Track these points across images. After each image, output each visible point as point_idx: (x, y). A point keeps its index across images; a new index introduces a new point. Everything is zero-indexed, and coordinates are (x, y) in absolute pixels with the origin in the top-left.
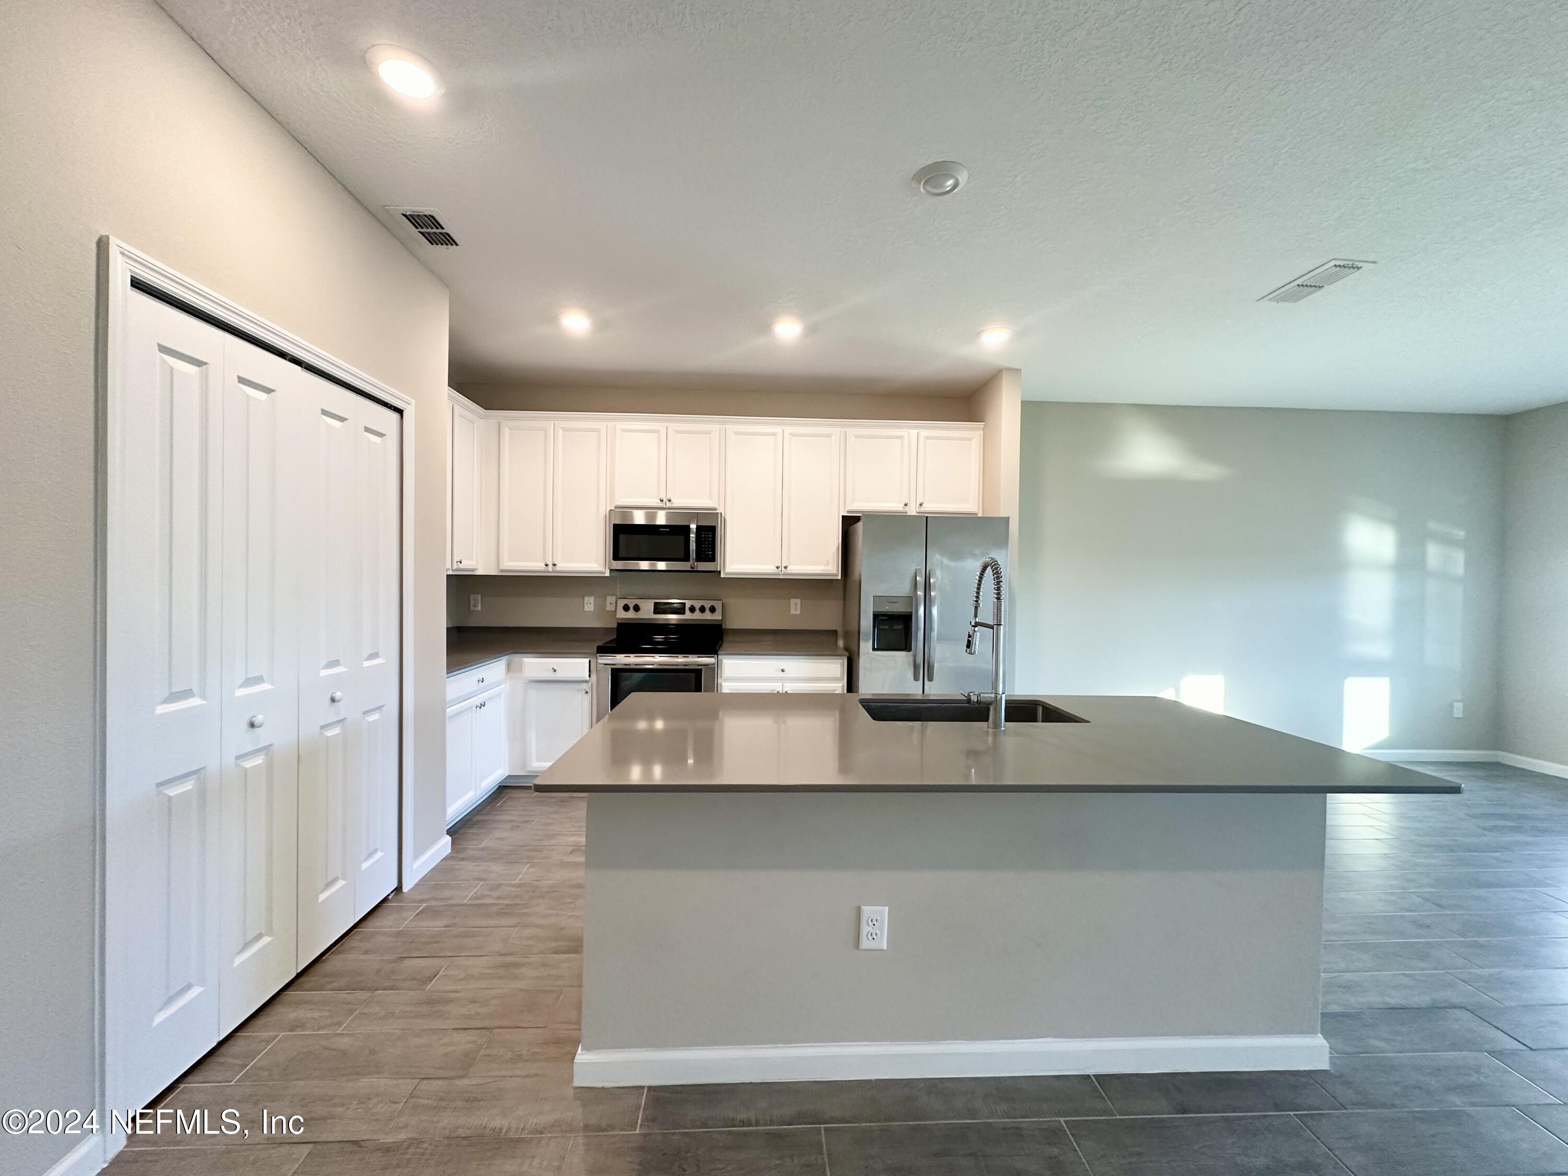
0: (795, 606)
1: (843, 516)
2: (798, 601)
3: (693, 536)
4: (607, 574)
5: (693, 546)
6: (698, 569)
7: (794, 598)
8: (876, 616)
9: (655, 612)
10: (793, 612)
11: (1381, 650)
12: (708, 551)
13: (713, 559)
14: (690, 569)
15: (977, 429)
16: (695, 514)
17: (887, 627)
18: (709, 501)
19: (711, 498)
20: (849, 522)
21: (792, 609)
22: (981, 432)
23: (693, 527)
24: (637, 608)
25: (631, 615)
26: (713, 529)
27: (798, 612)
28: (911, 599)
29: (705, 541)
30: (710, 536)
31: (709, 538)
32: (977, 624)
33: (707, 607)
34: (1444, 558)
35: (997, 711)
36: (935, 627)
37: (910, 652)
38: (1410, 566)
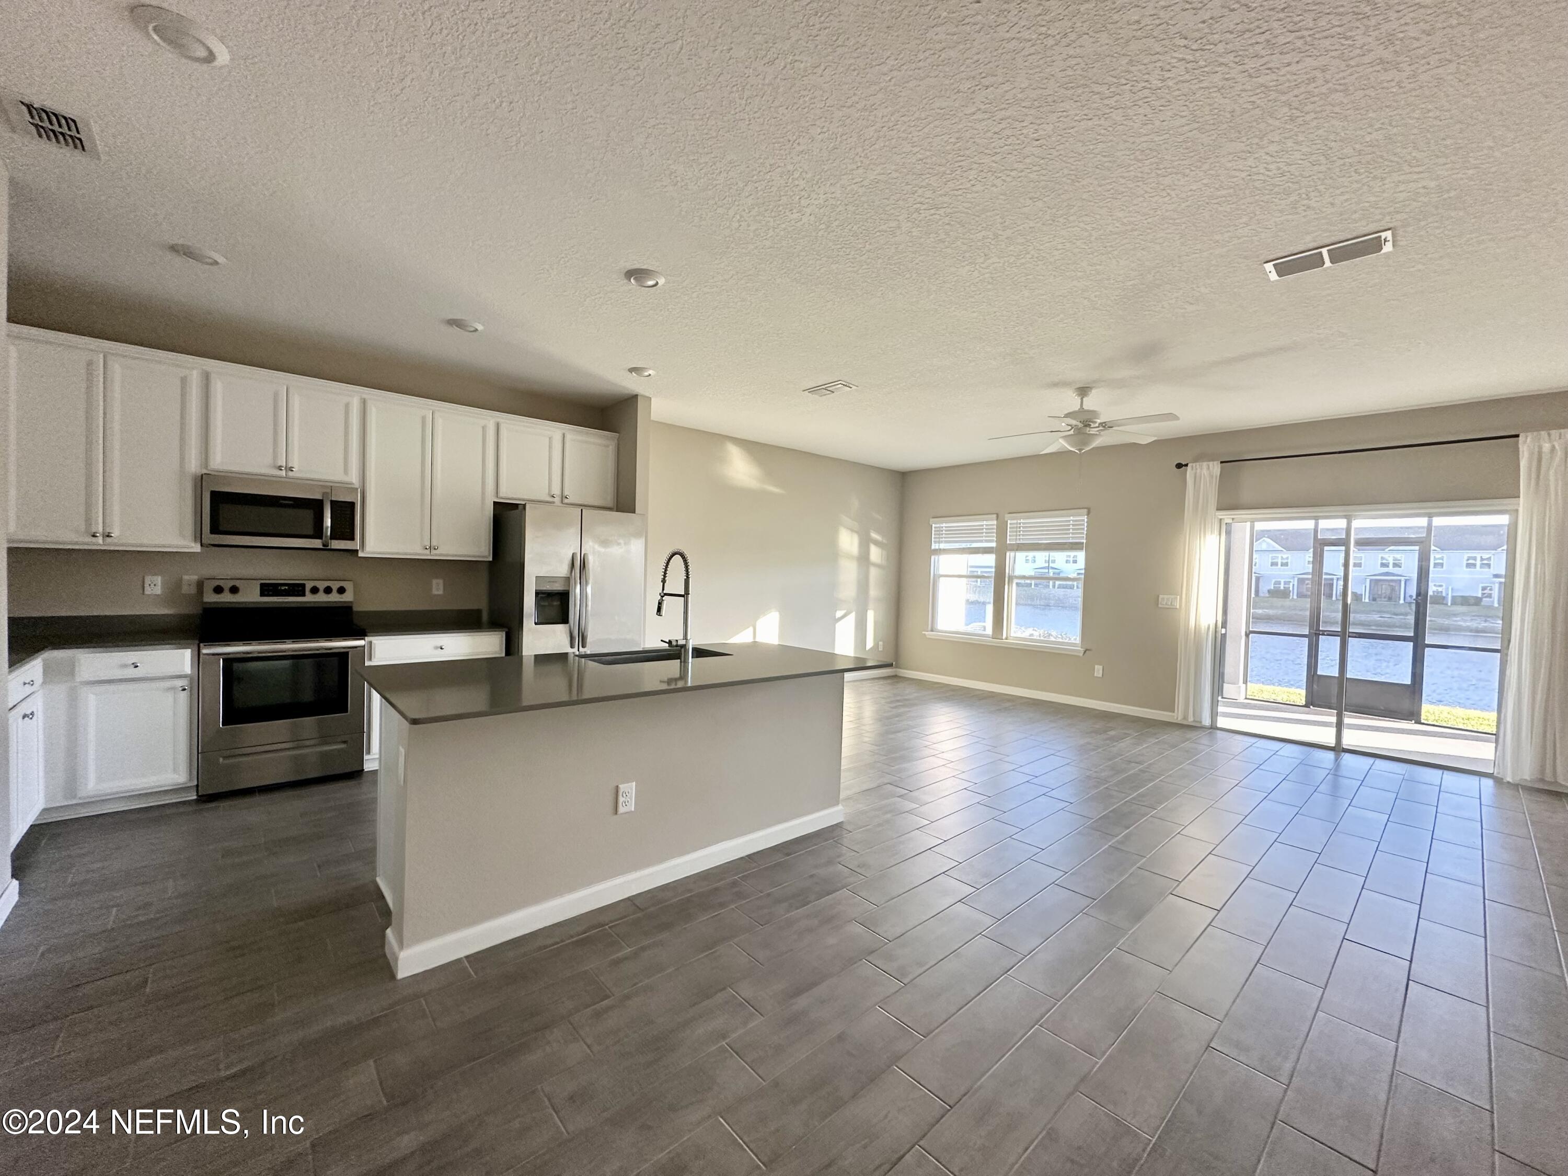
0: (438, 586)
1: (494, 503)
2: (442, 580)
3: (327, 513)
4: (195, 550)
5: (328, 523)
6: (332, 548)
7: (436, 578)
8: (538, 593)
9: (262, 595)
10: (434, 592)
12: (346, 528)
13: (352, 538)
14: (320, 547)
15: (612, 435)
16: (329, 488)
17: (546, 604)
18: (345, 476)
19: (345, 471)
20: (502, 510)
21: (433, 588)
22: (613, 439)
23: (327, 501)
24: (235, 590)
25: (226, 598)
26: (352, 506)
27: (441, 592)
28: (568, 580)
29: (341, 518)
30: (349, 513)
31: (346, 515)
32: (666, 594)
33: (335, 588)
34: (875, 554)
35: (686, 651)
36: (590, 603)
37: (567, 625)
38: (863, 559)
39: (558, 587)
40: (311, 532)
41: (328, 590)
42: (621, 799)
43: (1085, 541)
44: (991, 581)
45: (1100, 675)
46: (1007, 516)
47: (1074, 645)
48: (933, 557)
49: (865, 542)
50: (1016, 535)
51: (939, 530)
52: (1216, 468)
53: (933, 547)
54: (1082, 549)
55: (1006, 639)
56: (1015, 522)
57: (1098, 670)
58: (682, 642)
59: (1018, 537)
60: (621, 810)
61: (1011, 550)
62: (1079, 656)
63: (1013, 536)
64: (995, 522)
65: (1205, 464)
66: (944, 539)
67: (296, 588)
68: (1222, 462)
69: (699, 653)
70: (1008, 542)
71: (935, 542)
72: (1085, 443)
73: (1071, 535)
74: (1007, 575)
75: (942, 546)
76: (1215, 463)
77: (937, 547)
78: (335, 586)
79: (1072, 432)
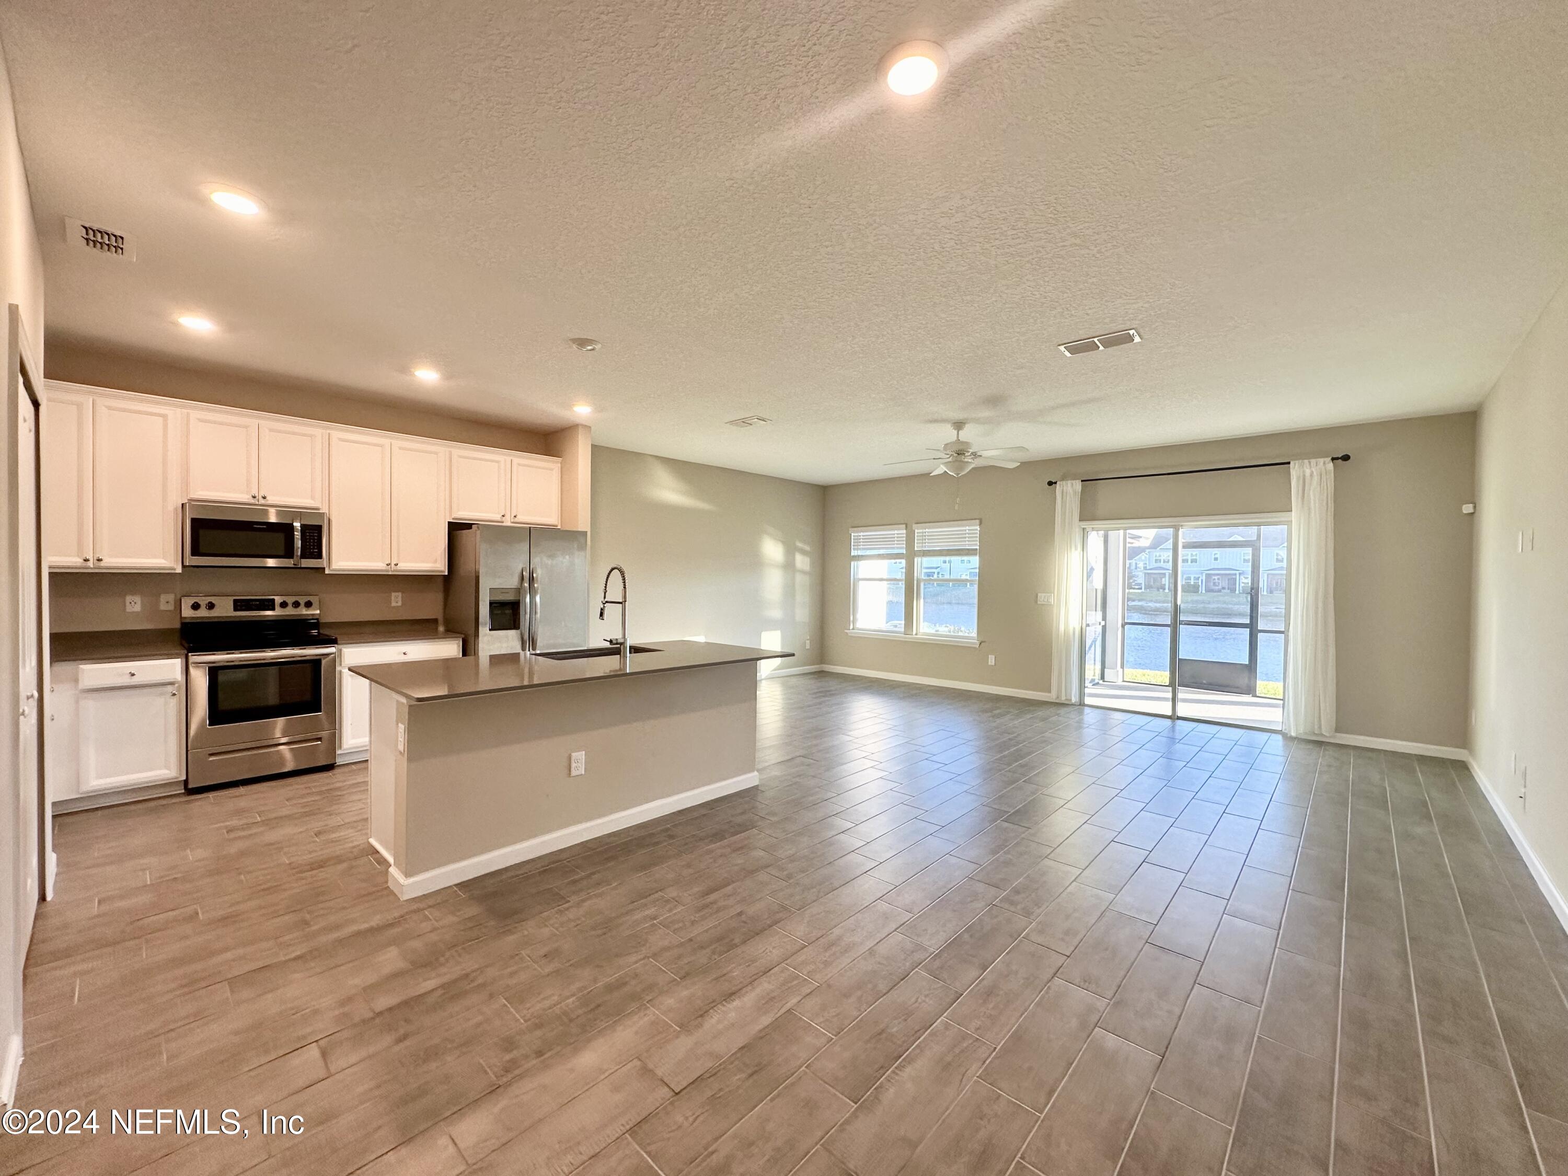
0: (397, 599)
1: (449, 522)
2: (400, 594)
3: (297, 535)
4: (179, 570)
5: (298, 543)
6: (302, 566)
7: (395, 591)
8: (491, 604)
9: (236, 609)
10: (394, 604)
11: (776, 613)
12: (314, 549)
13: (320, 556)
14: (293, 566)
15: (557, 462)
16: (299, 513)
17: (500, 612)
18: (312, 502)
19: (313, 498)
20: (456, 529)
21: (392, 601)
22: (559, 465)
23: (297, 525)
24: (211, 606)
25: (203, 613)
26: (319, 528)
27: (400, 604)
28: (519, 590)
29: (310, 539)
30: (316, 534)
31: (314, 536)
32: (607, 602)
33: (302, 603)
34: (802, 562)
35: (625, 648)
36: (538, 611)
37: (518, 631)
38: (789, 566)
39: (510, 597)
40: (282, 553)
41: (296, 604)
42: (573, 765)
43: (978, 548)
44: (902, 584)
45: (993, 664)
46: (914, 526)
47: (972, 638)
48: (852, 563)
49: (790, 550)
50: (922, 543)
51: (857, 539)
52: (1078, 485)
53: (852, 554)
54: (976, 555)
55: (916, 634)
56: (921, 531)
57: (991, 660)
58: (621, 641)
59: (924, 545)
60: (574, 773)
61: (919, 556)
62: (975, 648)
63: (920, 543)
64: (905, 531)
65: (1069, 482)
66: (861, 547)
67: (266, 603)
68: (1082, 481)
69: (636, 650)
70: (916, 549)
71: (854, 549)
72: (962, 469)
73: (967, 543)
74: (915, 578)
75: (860, 553)
76: (1077, 481)
77: (856, 554)
78: (302, 600)
79: (950, 460)
